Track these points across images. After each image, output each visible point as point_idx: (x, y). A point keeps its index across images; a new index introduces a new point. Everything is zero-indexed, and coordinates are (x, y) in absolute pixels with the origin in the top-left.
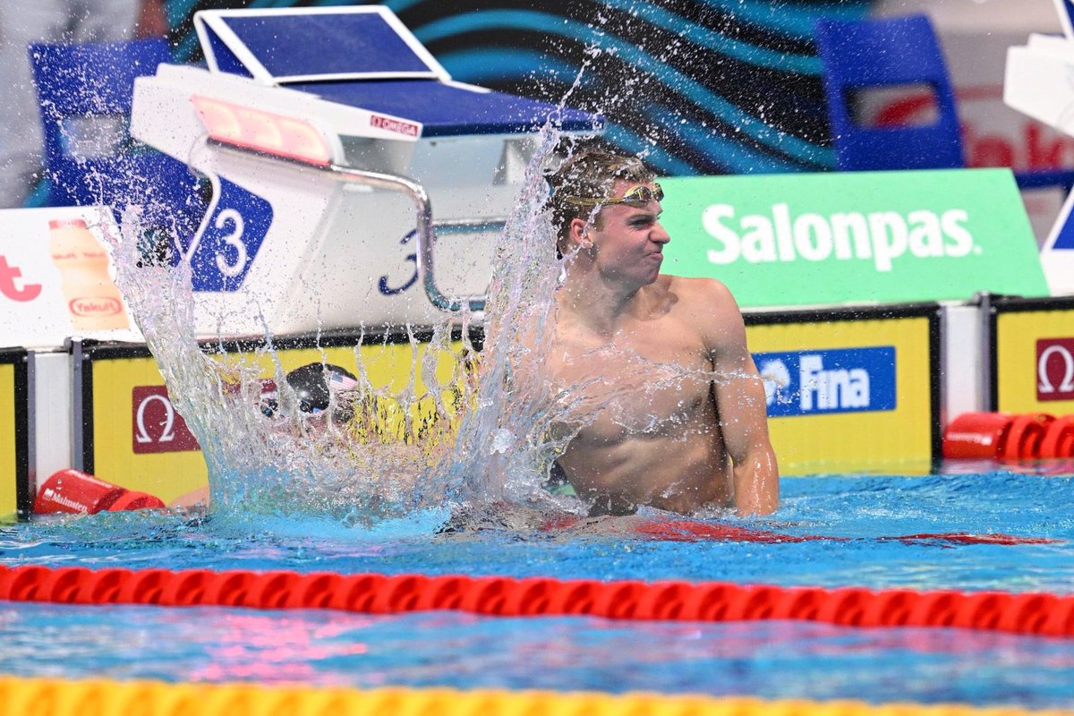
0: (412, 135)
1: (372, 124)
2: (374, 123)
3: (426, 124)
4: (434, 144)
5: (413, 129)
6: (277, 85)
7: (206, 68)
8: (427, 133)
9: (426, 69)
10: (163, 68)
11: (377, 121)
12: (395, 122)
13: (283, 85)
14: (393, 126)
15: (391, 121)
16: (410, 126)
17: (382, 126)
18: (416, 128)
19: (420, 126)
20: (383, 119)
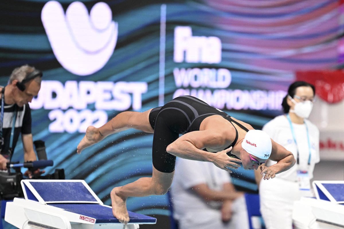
0: (92, 222)
1: (80, 219)
2: (81, 219)
3: (97, 219)
4: (100, 225)
5: (93, 220)
6: (46, 204)
7: (25, 198)
8: (97, 222)
9: (96, 201)
10: (15, 199)
11: (82, 217)
12: (87, 218)
13: (48, 204)
14: (87, 219)
15: (86, 218)
16: (92, 219)
17: (83, 219)
18: (94, 220)
19: (95, 220)
20: (84, 217)
